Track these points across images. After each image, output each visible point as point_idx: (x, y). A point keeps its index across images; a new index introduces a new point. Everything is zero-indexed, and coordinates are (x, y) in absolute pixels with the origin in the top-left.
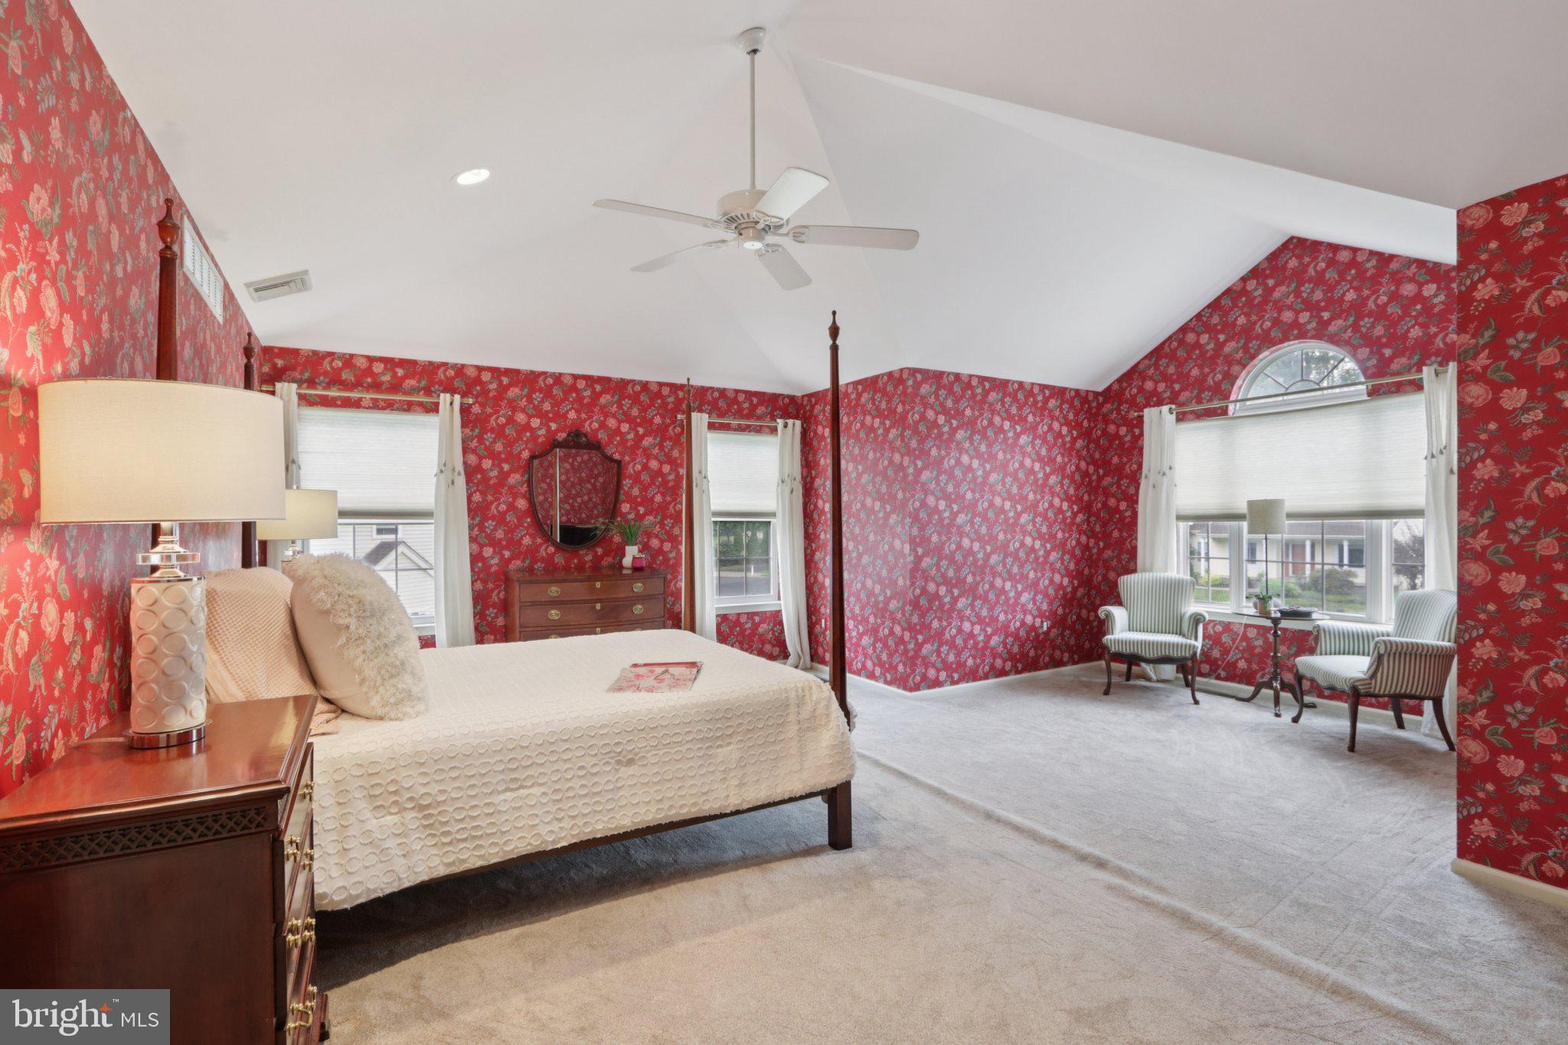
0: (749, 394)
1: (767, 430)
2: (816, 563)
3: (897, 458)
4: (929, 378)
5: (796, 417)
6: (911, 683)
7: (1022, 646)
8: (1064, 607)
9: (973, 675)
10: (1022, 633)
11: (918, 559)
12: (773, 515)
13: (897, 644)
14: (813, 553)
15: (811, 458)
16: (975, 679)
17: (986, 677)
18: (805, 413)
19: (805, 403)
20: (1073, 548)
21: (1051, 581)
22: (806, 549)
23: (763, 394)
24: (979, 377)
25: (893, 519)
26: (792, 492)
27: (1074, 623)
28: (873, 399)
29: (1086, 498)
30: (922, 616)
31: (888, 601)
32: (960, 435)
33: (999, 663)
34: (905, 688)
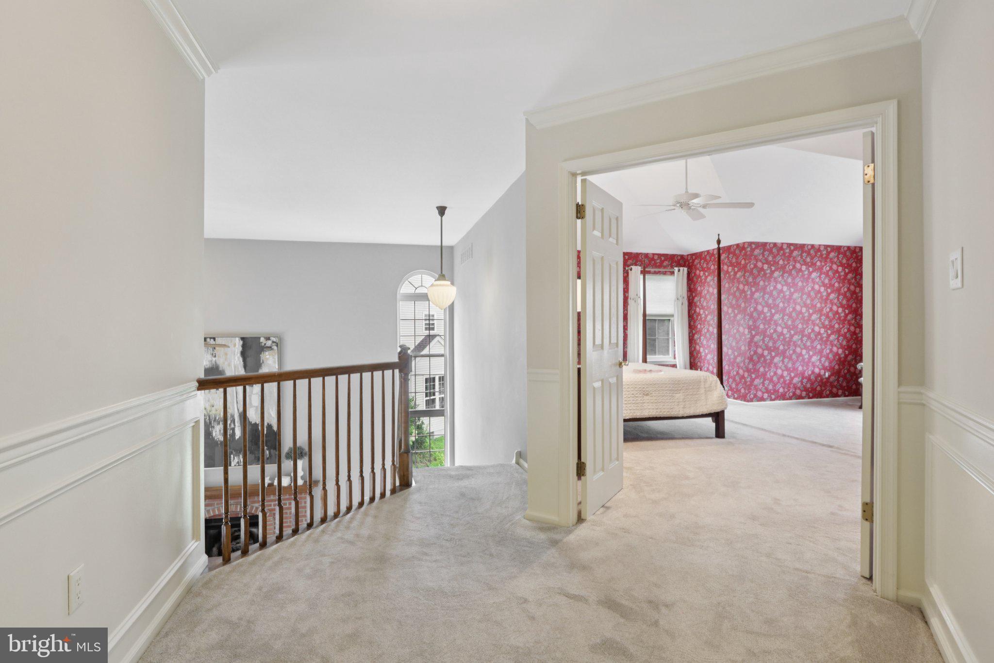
0: (660, 255)
1: (669, 273)
2: (695, 341)
3: (741, 287)
4: (759, 246)
5: (684, 266)
6: (748, 398)
7: (812, 384)
8: (839, 365)
9: (783, 397)
10: (813, 377)
11: (753, 337)
12: (672, 316)
13: (741, 379)
14: (694, 335)
15: (692, 286)
16: (784, 399)
17: (790, 398)
18: (689, 263)
19: (689, 258)
20: (846, 333)
21: (831, 351)
22: (689, 333)
23: (667, 255)
24: (787, 244)
25: (739, 317)
26: (682, 304)
27: (845, 374)
28: (728, 257)
29: (854, 305)
30: (755, 365)
31: (736, 358)
32: (776, 274)
33: (798, 392)
34: (745, 400)
